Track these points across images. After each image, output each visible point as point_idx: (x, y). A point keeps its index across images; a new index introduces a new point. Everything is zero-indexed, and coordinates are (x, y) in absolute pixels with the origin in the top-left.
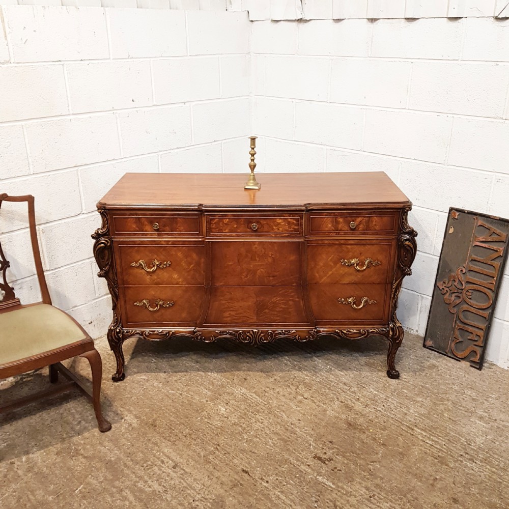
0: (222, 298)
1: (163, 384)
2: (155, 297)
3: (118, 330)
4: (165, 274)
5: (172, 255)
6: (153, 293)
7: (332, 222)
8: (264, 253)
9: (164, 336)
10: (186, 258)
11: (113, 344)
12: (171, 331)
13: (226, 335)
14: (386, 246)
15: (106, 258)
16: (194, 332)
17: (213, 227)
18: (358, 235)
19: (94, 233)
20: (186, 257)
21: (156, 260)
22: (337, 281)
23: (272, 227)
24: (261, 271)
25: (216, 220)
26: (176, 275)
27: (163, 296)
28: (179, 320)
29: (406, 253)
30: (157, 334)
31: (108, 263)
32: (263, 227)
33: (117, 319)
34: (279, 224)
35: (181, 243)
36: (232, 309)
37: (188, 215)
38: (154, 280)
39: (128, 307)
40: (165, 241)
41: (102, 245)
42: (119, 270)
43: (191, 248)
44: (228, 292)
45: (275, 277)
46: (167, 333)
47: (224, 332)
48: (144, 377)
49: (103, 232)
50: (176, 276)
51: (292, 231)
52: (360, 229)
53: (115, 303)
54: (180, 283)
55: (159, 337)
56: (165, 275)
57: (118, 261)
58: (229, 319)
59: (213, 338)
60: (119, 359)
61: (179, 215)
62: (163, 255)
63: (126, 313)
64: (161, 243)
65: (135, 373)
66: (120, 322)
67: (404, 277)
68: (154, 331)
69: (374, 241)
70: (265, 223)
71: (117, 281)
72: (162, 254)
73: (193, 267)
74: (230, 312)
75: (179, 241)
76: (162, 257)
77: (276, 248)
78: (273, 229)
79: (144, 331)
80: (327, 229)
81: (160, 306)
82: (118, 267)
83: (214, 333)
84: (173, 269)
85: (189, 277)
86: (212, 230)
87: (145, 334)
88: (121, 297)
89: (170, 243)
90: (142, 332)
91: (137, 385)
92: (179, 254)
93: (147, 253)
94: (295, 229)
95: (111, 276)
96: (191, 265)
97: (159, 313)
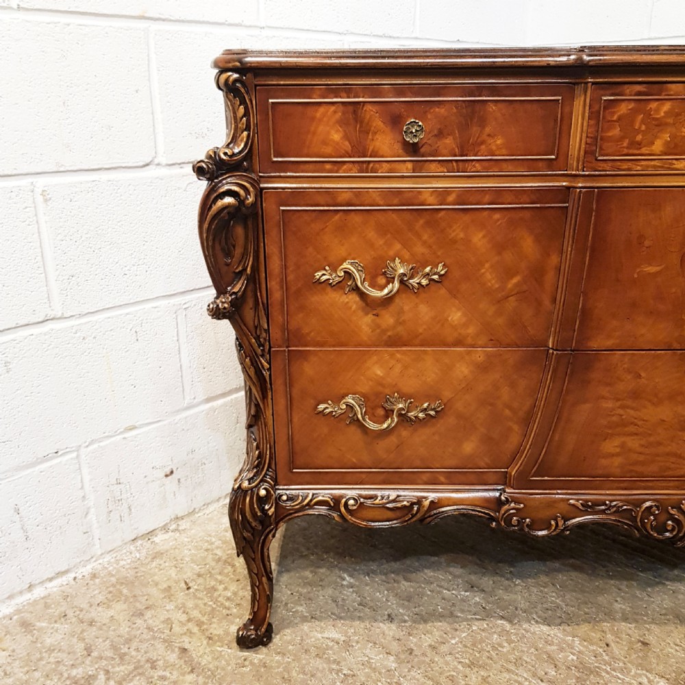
0: (604, 391)
1: (399, 661)
2: (382, 385)
3: (263, 493)
4: (423, 309)
5: (454, 241)
6: (379, 372)
9: (406, 512)
10: (499, 253)
11: (246, 534)
12: (426, 498)
13: (603, 512)
15: (238, 251)
16: (499, 503)
17: (610, 134)
19: (203, 157)
20: (500, 248)
21: (397, 260)
25: (623, 109)
26: (459, 314)
27: (410, 384)
28: (453, 462)
30: (383, 507)
31: (245, 269)
33: (259, 456)
35: (487, 198)
36: (632, 429)
37: (526, 90)
38: (384, 331)
39: (295, 419)
40: (436, 192)
41: (228, 200)
42: (277, 295)
43: (521, 214)
44: (629, 371)
46: (413, 504)
47: (596, 503)
48: (334, 634)
49: (234, 155)
50: (456, 316)
53: (257, 405)
54: (469, 341)
55: (390, 514)
56: (420, 313)
57: (275, 264)
58: (618, 461)
59: (561, 523)
60: (261, 582)
61: (493, 90)
62: (424, 243)
63: (290, 440)
64: (422, 198)
65: (304, 619)
66: (269, 466)
68: (374, 497)
71: (267, 331)
72: (419, 236)
73: (516, 285)
74: (623, 439)
75: (483, 191)
76: (420, 249)
79: (342, 497)
81: (400, 415)
82: (274, 285)
83: (562, 506)
84: (450, 292)
85: (500, 321)
86: (605, 145)
87: (346, 504)
88: (279, 385)
89: (451, 198)
90: (337, 500)
91: (318, 663)
92: (479, 239)
93: (371, 234)
95: (249, 314)
96: (512, 278)
97: (393, 439)
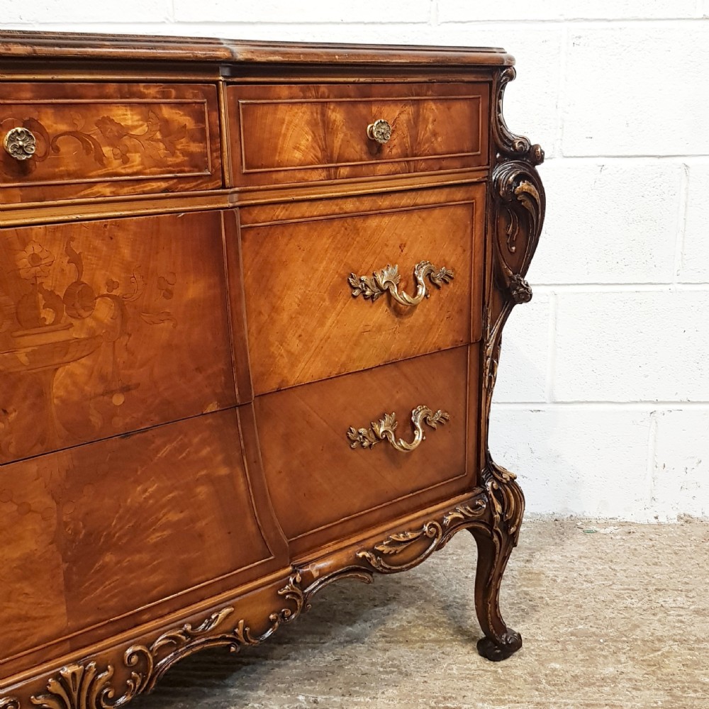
7: (313, 124)
8: (78, 283)
14: (460, 212)
18: (391, 176)
22: (343, 365)
23: (98, 147)
24: (71, 375)
29: (514, 228)
32: (57, 150)
34: (123, 132)
45: (134, 392)
51: (179, 167)
52: (394, 151)
67: (510, 309)
69: (432, 198)
70: (63, 127)
77: (126, 252)
78: (100, 158)
80: (298, 155)
94: (190, 155)
